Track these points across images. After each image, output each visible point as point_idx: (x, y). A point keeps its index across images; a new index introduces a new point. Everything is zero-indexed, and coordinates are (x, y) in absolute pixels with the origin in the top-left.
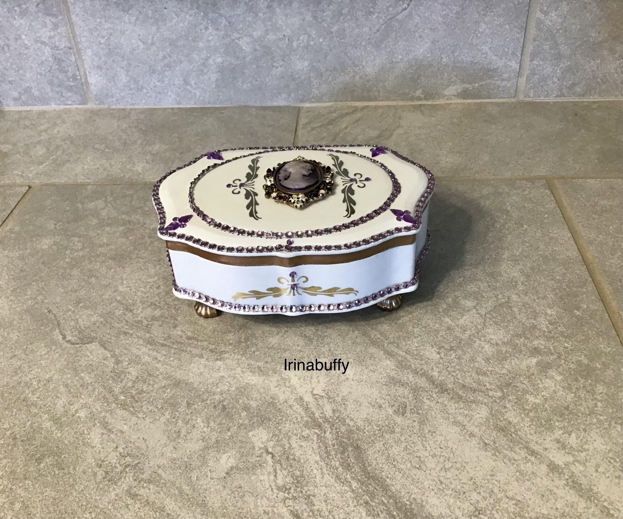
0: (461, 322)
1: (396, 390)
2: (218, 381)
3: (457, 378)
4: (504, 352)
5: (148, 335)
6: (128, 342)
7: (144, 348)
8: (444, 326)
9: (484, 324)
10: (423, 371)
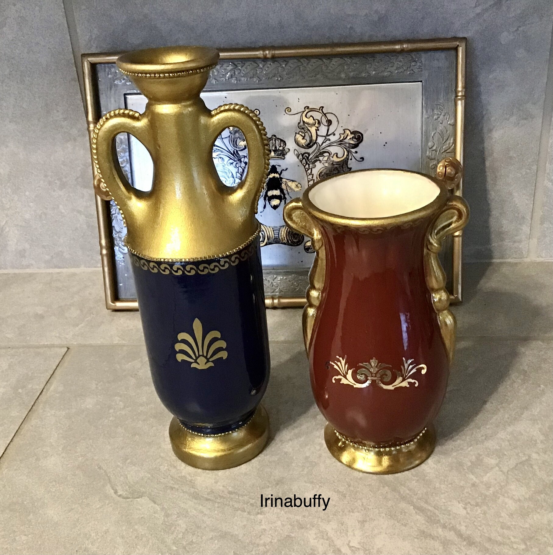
0: (485, 479)
1: (427, 543)
2: (261, 533)
3: (483, 532)
4: (526, 508)
5: (192, 490)
6: (175, 496)
7: (190, 502)
8: (469, 483)
9: (507, 482)
10: (451, 525)
